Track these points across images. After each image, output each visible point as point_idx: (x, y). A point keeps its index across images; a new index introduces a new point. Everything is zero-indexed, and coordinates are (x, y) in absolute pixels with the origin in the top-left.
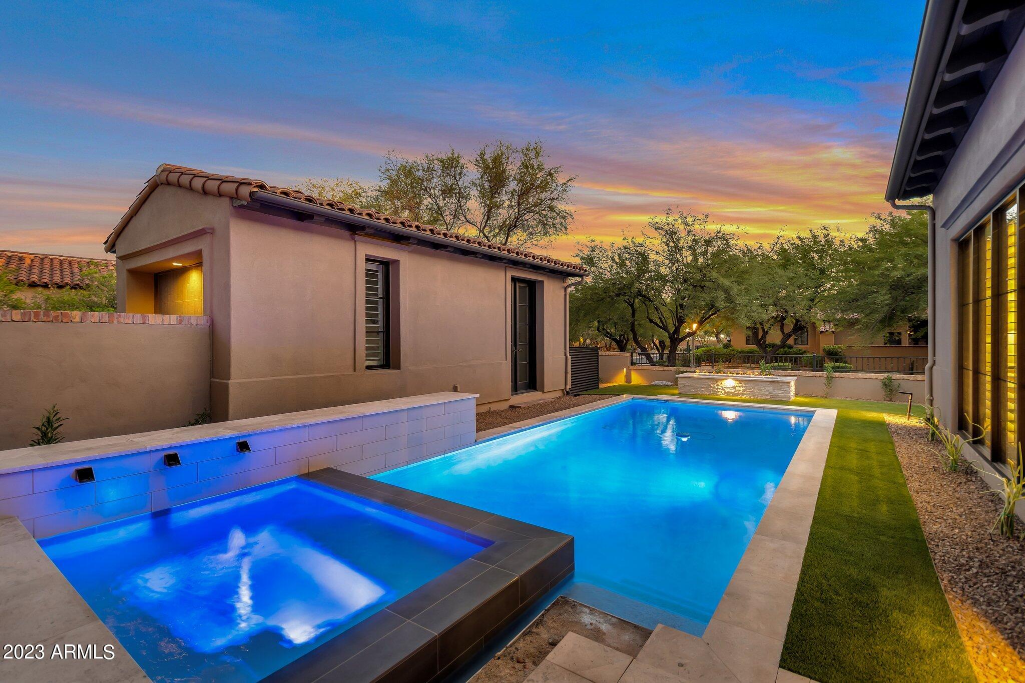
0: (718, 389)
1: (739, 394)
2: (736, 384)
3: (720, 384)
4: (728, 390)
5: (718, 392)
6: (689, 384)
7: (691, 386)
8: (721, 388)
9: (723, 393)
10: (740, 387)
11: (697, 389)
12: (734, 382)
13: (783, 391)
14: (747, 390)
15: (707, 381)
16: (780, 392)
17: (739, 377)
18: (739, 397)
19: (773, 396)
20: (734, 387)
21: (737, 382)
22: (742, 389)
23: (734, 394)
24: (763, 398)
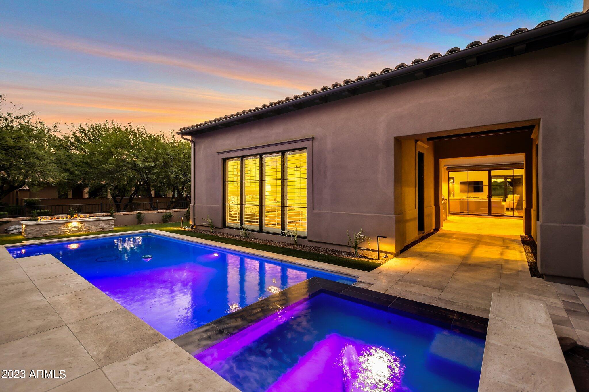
0: (64, 229)
1: (81, 231)
2: (79, 225)
3: (66, 226)
4: (73, 229)
5: (64, 232)
6: (38, 230)
7: (40, 230)
8: (67, 229)
9: (69, 232)
10: (82, 226)
11: (46, 232)
12: (77, 223)
13: (110, 225)
14: (87, 227)
15: (55, 225)
16: (108, 225)
17: (68, 220)
18: (81, 233)
19: (104, 228)
20: (77, 227)
21: (80, 223)
22: (83, 227)
23: (77, 231)
24: (97, 231)
